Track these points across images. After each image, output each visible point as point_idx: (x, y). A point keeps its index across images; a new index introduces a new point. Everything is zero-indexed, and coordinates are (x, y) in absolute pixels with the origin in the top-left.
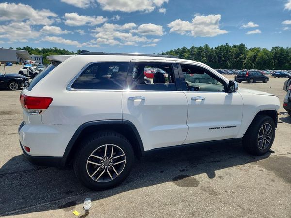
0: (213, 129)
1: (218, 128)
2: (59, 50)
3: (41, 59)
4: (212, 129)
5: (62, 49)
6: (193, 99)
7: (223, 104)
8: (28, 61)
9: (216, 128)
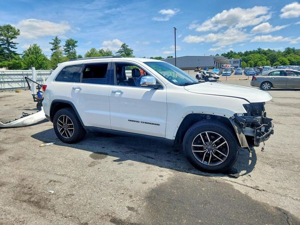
0: (133, 121)
1: (137, 122)
2: (263, 50)
3: (239, 62)
4: (131, 121)
5: (266, 49)
6: (114, 92)
7: (141, 99)
8: (225, 65)
9: (135, 121)
